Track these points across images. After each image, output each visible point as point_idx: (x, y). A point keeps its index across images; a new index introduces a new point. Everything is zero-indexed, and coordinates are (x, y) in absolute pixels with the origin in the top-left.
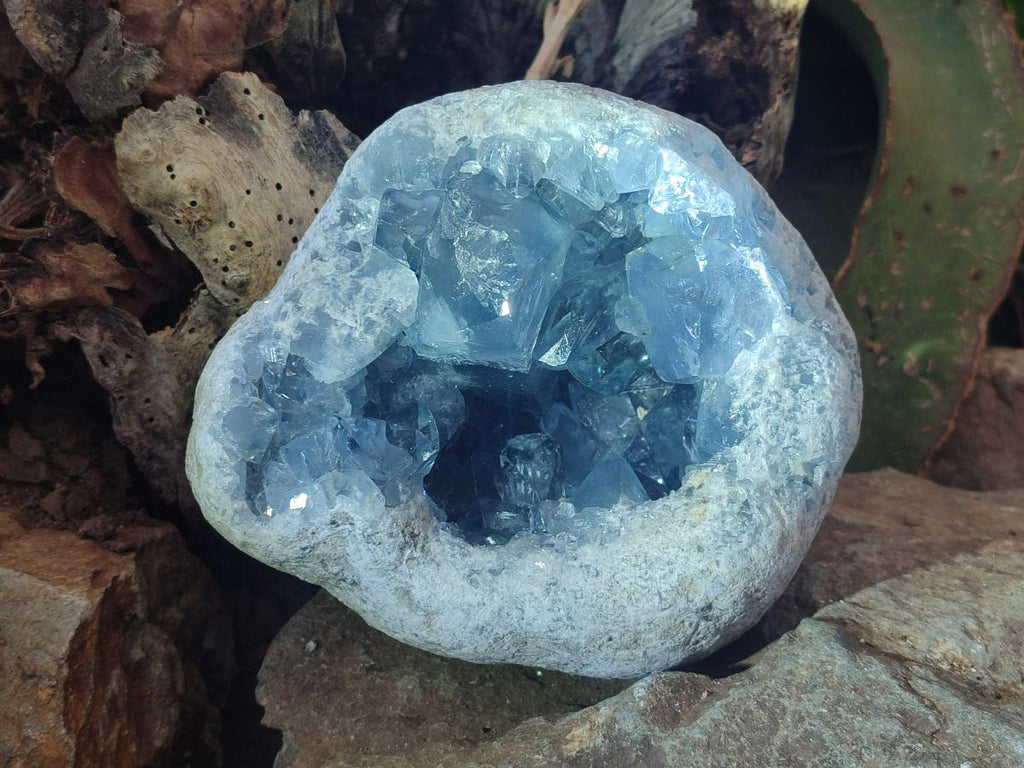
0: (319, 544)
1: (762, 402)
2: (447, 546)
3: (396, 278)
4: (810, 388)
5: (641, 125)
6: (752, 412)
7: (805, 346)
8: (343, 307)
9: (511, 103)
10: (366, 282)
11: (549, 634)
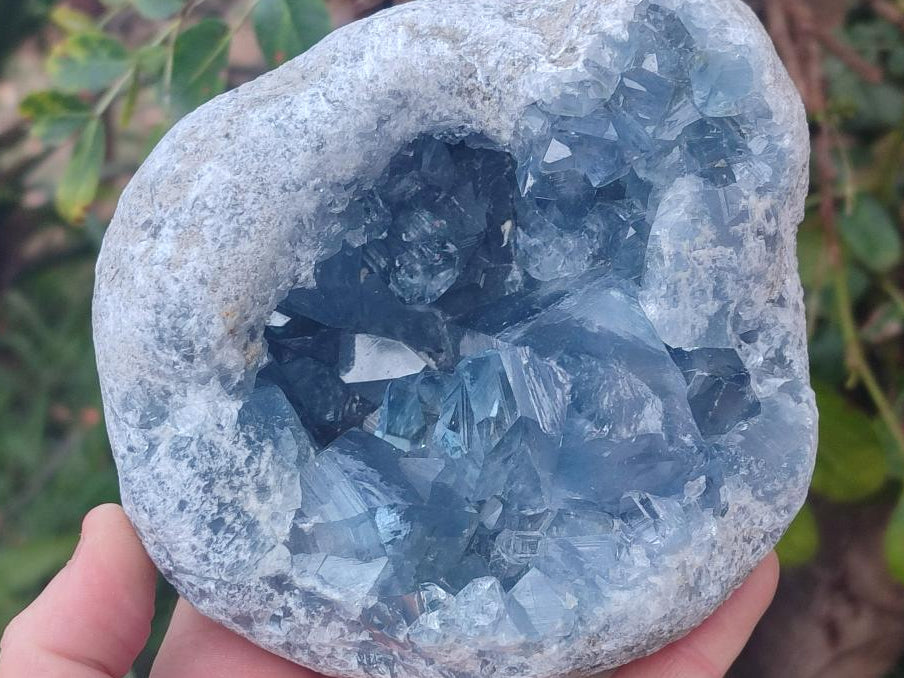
0: (571, 21)
1: (246, 471)
2: (446, 113)
3: (687, 331)
4: (209, 518)
5: (560, 650)
6: (248, 452)
7: (242, 556)
8: (718, 264)
9: (703, 581)
10: (712, 307)
11: (288, 100)
